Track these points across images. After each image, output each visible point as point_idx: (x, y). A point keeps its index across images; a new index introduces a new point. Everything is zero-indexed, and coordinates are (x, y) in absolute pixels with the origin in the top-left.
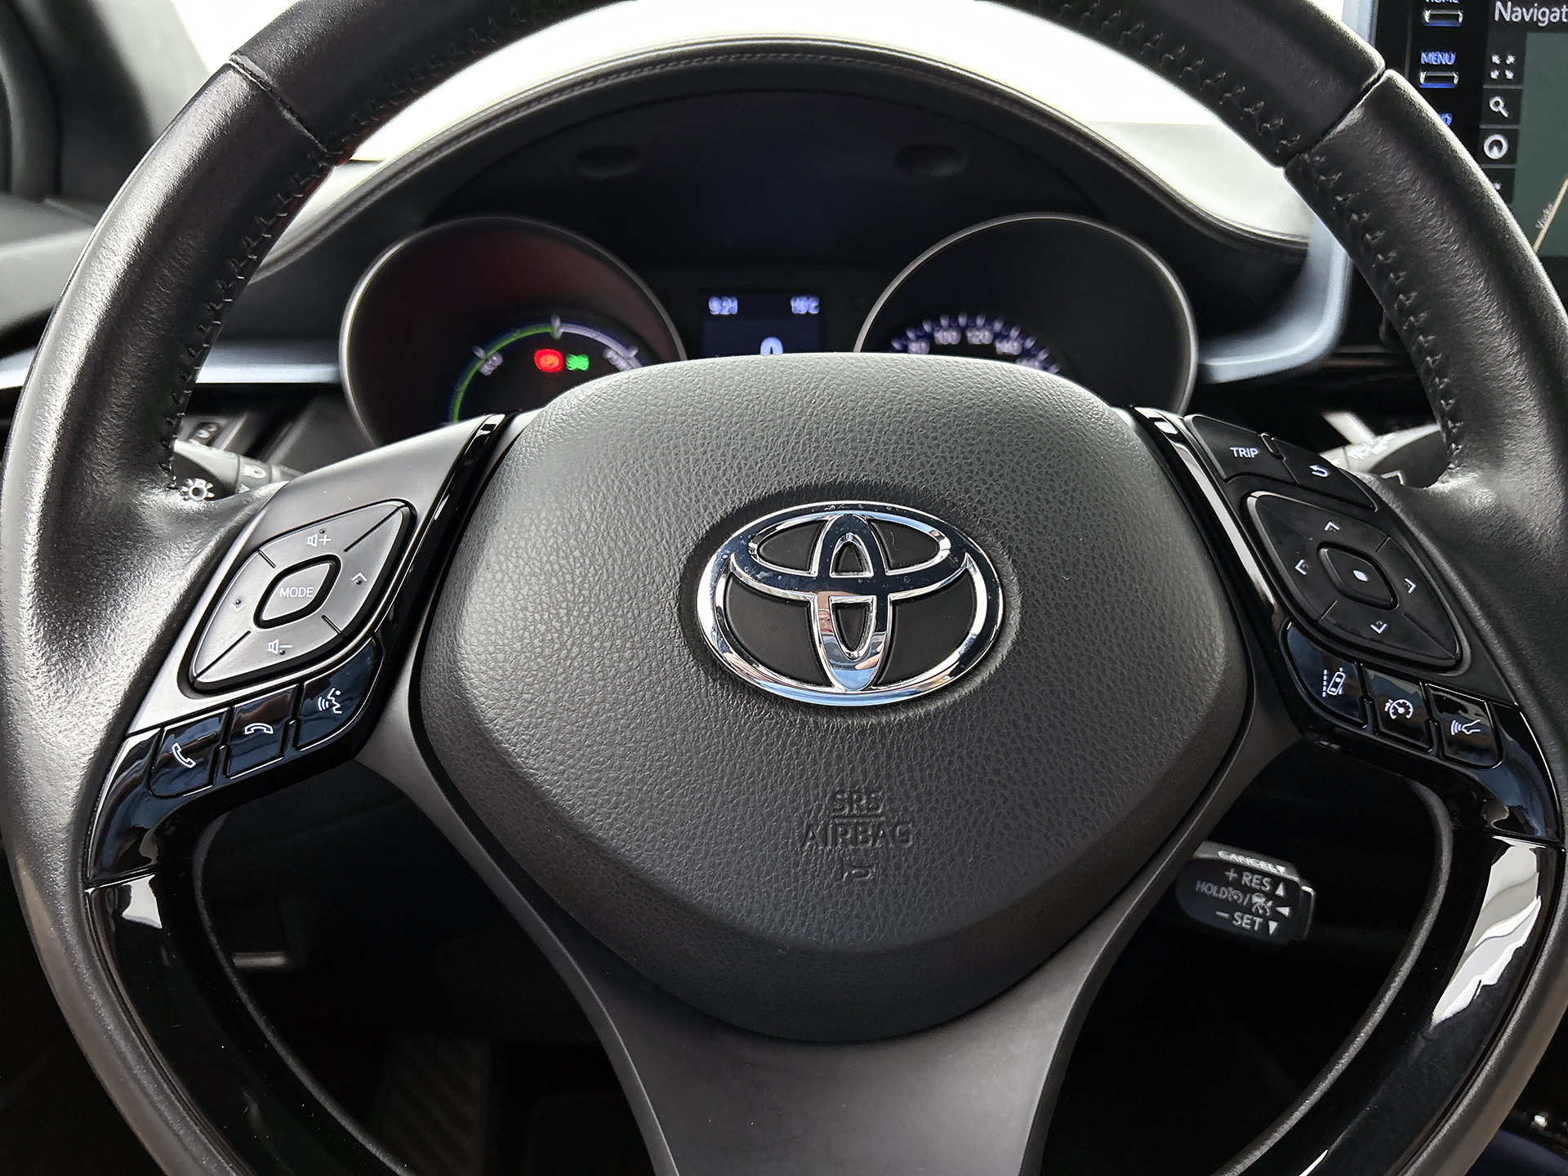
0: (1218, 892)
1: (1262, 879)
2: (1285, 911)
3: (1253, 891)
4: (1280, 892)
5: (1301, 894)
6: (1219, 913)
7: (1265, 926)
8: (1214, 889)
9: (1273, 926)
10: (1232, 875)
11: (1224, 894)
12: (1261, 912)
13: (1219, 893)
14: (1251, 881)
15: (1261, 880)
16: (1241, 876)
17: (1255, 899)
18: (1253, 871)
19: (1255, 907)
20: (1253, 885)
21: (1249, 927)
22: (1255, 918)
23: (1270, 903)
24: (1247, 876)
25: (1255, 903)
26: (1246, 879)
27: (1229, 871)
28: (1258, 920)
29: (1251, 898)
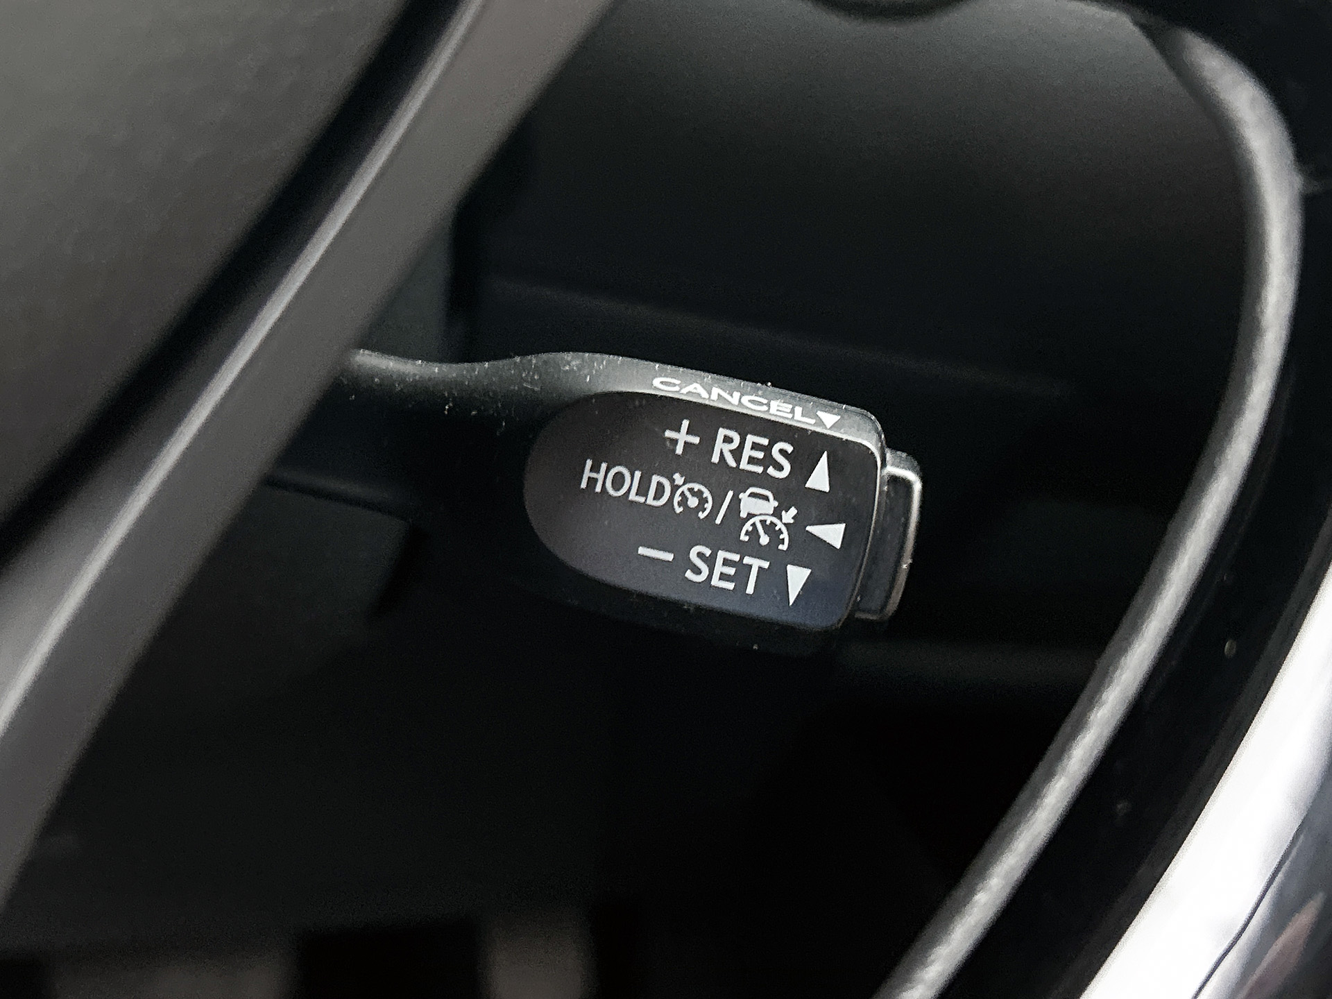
0: (643, 491)
1: (771, 445)
2: (833, 534)
3: (742, 481)
4: (819, 479)
5: (880, 487)
6: (642, 551)
7: (774, 580)
8: (632, 481)
9: (797, 577)
10: (682, 437)
11: (659, 493)
12: (764, 540)
13: (646, 495)
14: (737, 454)
15: (767, 449)
16: (708, 442)
17: (748, 504)
18: (744, 423)
19: (748, 527)
20: (744, 465)
21: (730, 586)
22: (747, 560)
23: (789, 516)
24: (728, 440)
25: (750, 516)
26: (722, 449)
27: (678, 429)
28: (756, 564)
29: (736, 502)
